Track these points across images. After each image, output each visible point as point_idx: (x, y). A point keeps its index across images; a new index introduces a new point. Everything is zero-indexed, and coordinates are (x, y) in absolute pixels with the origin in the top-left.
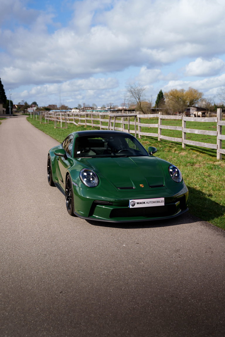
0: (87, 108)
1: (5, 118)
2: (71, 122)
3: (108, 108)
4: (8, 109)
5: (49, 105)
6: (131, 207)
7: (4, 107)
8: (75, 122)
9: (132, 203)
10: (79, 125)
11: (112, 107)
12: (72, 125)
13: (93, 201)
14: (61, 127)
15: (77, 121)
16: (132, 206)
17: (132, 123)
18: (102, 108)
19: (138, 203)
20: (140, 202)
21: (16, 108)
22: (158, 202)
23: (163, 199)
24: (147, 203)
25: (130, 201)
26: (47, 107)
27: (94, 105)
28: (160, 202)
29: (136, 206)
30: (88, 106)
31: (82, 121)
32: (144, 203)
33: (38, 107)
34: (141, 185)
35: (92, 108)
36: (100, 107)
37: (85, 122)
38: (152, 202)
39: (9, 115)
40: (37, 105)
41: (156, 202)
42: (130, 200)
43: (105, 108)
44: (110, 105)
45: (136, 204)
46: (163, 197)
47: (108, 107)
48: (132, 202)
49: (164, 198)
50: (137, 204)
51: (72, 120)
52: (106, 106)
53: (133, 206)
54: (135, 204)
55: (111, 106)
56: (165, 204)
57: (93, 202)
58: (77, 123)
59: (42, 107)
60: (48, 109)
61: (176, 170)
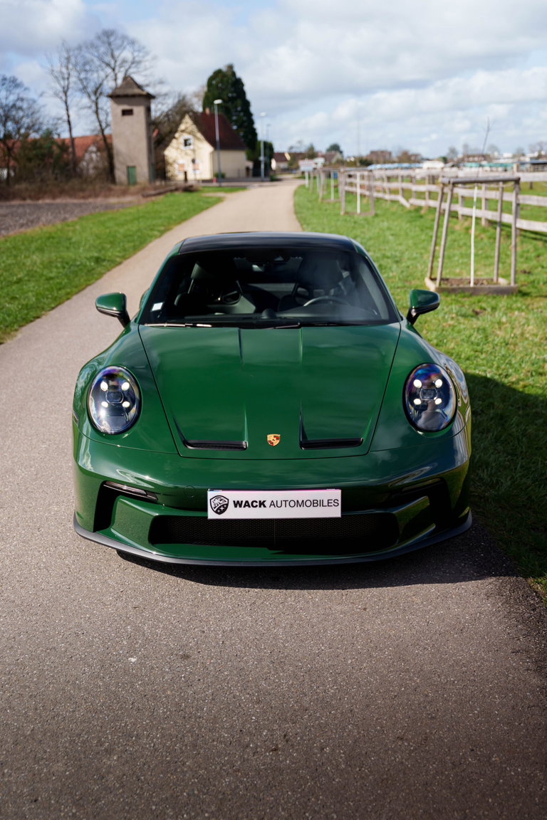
0: (474, 156)
1: (244, 188)
2: (393, 197)
3: (532, 155)
4: (257, 164)
5: (372, 153)
6: (212, 515)
7: (249, 159)
8: (403, 196)
9: (217, 501)
10: (411, 205)
11: (543, 153)
12: (396, 206)
13: (102, 481)
14: (359, 211)
15: (407, 194)
16: (216, 512)
17: (538, 201)
18: (514, 157)
19: (237, 504)
20: (247, 502)
21: (286, 160)
22: (315, 503)
23: (336, 494)
24: (272, 504)
25: (211, 494)
26: (367, 156)
27: (494, 148)
28: (325, 503)
29: (232, 513)
30: (475, 153)
31: (420, 195)
32: (262, 504)
33: (343, 157)
34: (271, 437)
35: (485, 157)
36: (510, 155)
37: (424, 199)
38: (292, 504)
39: (259, 179)
40: (341, 152)
41: (308, 503)
42: (212, 490)
43: (523, 155)
44: (538, 148)
45: (231, 505)
46: (336, 488)
47: (533, 152)
48: (217, 497)
49: (339, 492)
50: (236, 506)
51: (395, 192)
52: (526, 151)
53: (219, 511)
54: (227, 505)
55: (540, 152)
56: (343, 510)
57: (102, 487)
58: (407, 200)
59: (354, 157)
60: (365, 162)
61: (439, 383)
